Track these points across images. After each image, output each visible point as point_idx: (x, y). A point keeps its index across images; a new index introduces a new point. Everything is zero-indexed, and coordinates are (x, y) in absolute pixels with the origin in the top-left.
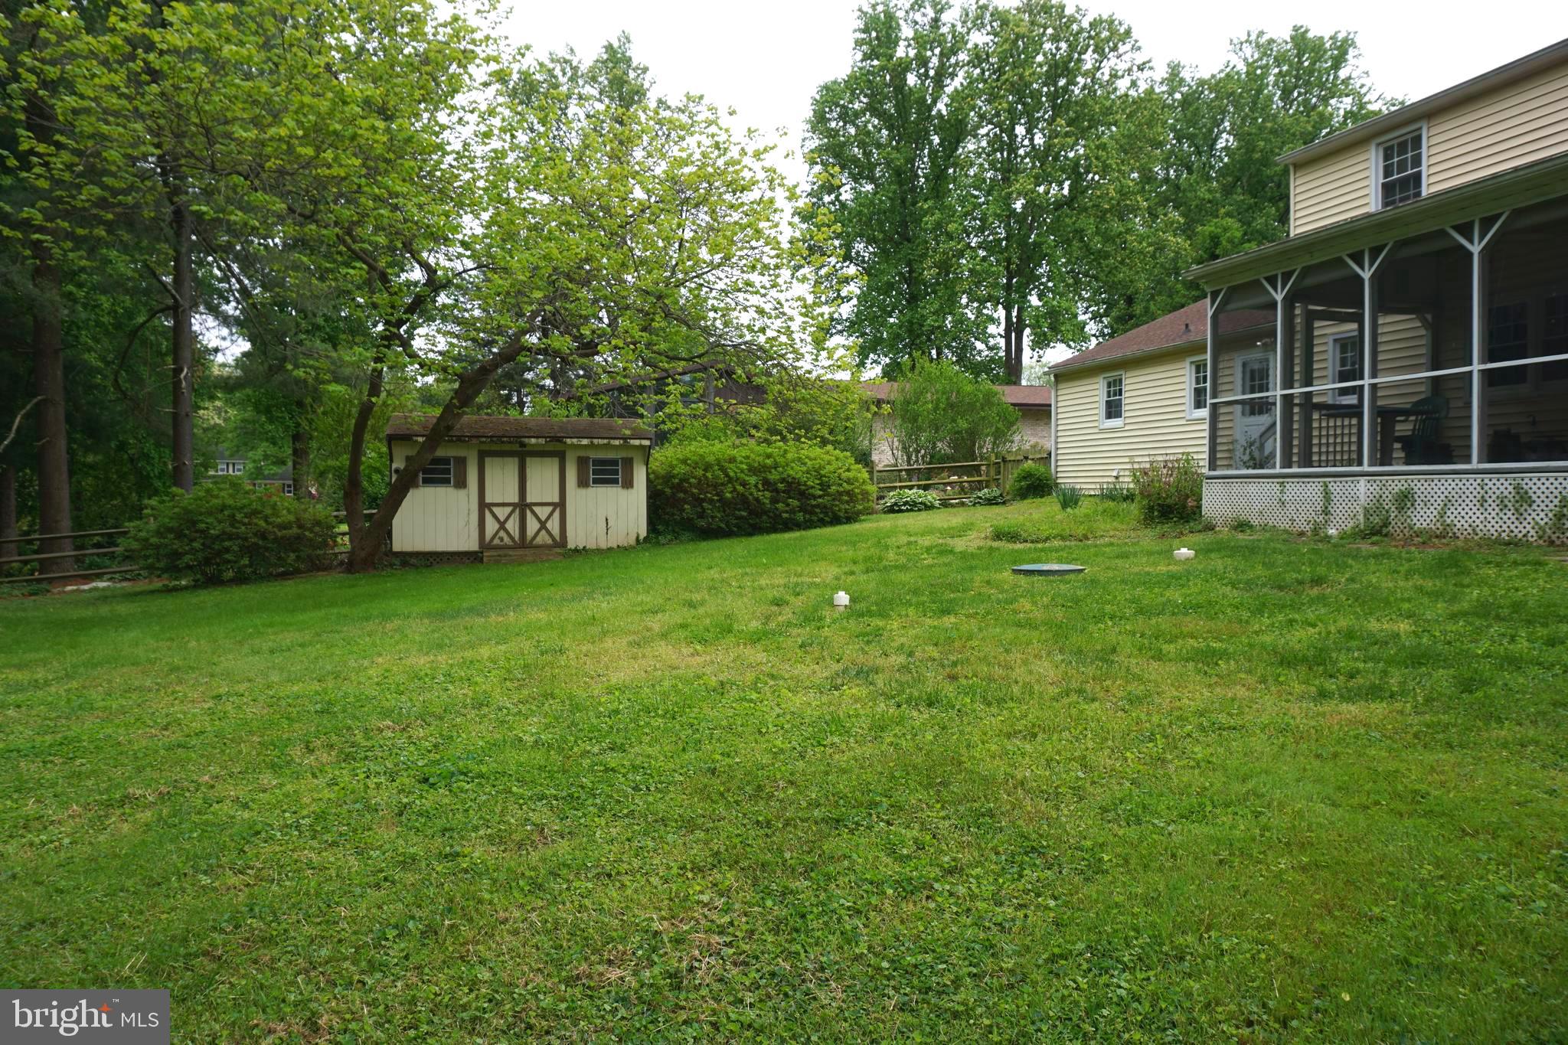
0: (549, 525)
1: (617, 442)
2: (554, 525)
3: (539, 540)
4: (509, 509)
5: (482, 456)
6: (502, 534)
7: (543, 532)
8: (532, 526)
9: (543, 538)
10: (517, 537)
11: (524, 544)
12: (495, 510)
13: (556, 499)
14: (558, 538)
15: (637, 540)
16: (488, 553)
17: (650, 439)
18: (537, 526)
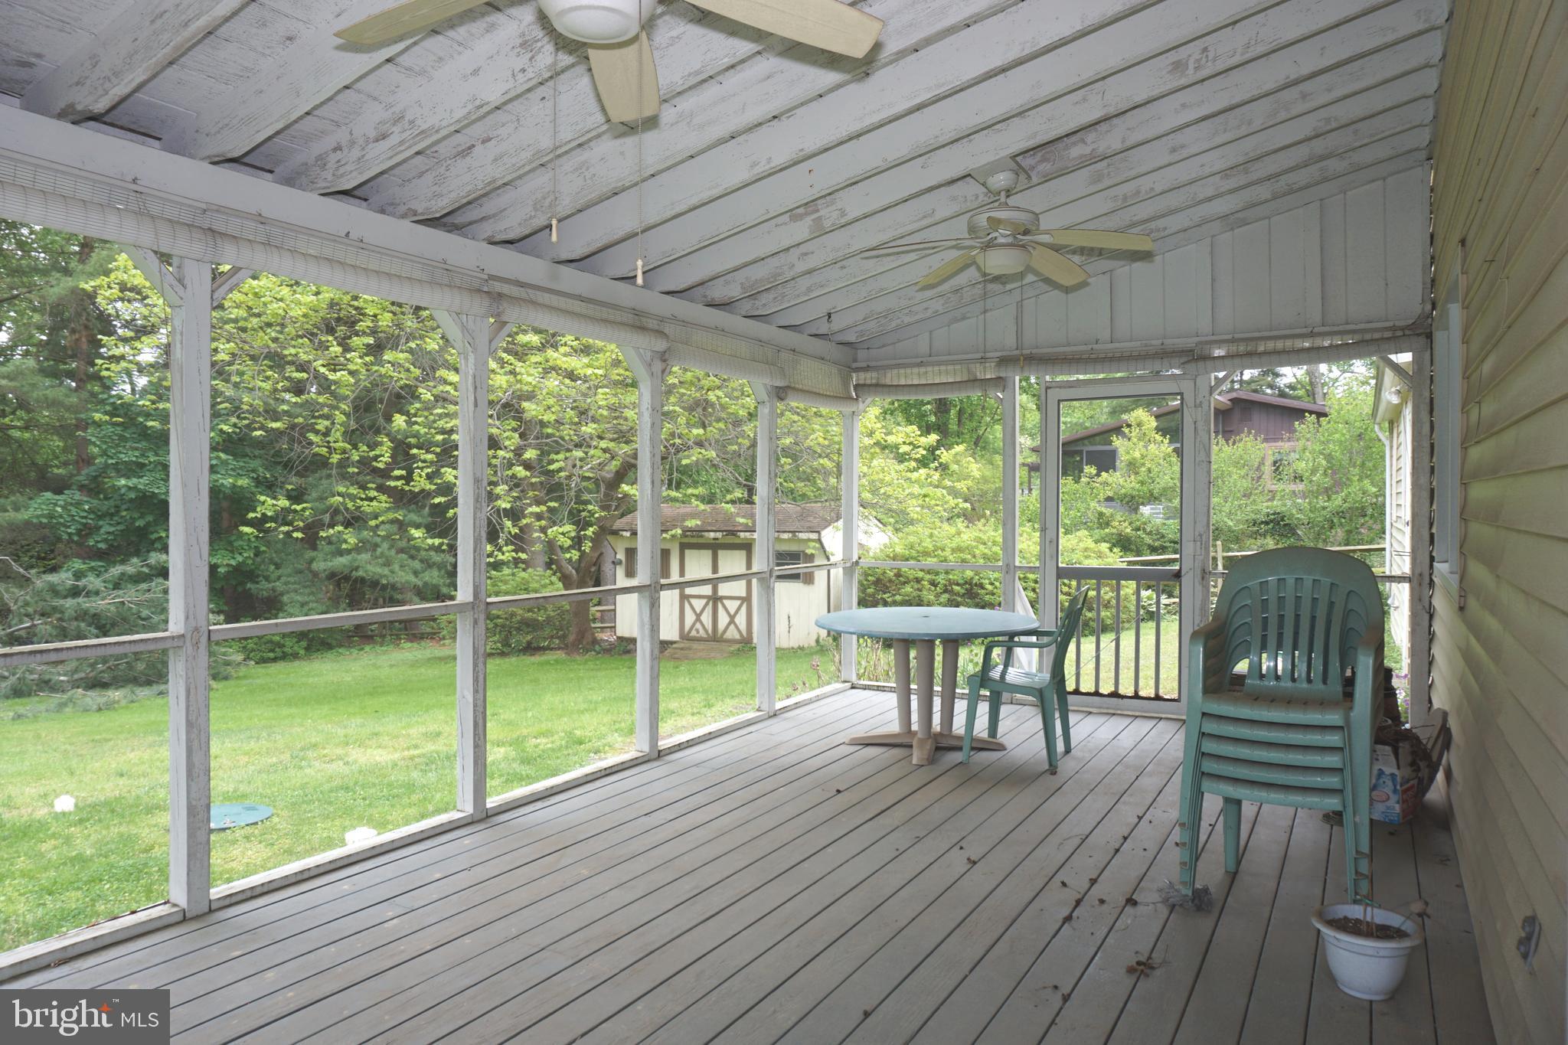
0: (737, 620)
1: (785, 536)
2: (741, 620)
3: (729, 635)
4: (704, 601)
5: (684, 547)
6: (698, 625)
7: (732, 627)
8: (723, 620)
9: (731, 633)
10: (710, 631)
11: (715, 638)
12: (693, 601)
13: (744, 594)
14: (745, 634)
15: (817, 641)
16: (686, 644)
17: (819, 532)
18: (727, 620)
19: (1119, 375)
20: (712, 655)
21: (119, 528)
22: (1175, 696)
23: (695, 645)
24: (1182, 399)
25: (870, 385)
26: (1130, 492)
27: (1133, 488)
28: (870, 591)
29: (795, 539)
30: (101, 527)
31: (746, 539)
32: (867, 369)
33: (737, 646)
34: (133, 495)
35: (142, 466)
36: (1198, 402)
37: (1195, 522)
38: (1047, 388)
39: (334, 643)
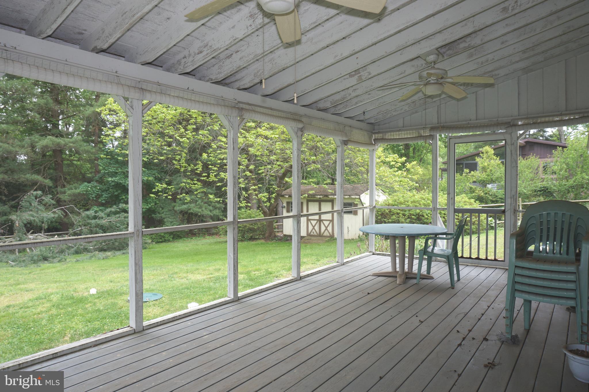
0: (328, 228)
1: (347, 197)
2: (330, 228)
3: (325, 234)
4: (316, 221)
5: (308, 201)
6: (314, 231)
7: (326, 231)
8: (323, 228)
9: (326, 234)
10: (318, 233)
11: (320, 235)
12: (312, 221)
13: (331, 219)
14: (331, 234)
15: (359, 237)
16: (309, 238)
17: (359, 195)
18: (325, 228)
19: (478, 133)
20: (319, 241)
21: (109, 195)
22: (503, 259)
23: (313, 238)
24: (506, 142)
25: (380, 139)
26: (483, 179)
27: (484, 178)
28: (379, 218)
29: (350, 198)
30: (103, 195)
31: (331, 198)
32: (379, 133)
33: (328, 238)
34: (113, 184)
35: (116, 173)
36: (512, 143)
37: (511, 191)
38: (450, 139)
39: (182, 236)
